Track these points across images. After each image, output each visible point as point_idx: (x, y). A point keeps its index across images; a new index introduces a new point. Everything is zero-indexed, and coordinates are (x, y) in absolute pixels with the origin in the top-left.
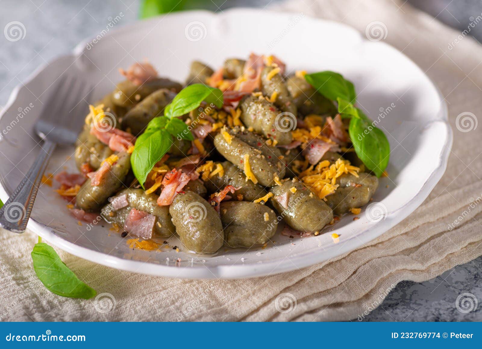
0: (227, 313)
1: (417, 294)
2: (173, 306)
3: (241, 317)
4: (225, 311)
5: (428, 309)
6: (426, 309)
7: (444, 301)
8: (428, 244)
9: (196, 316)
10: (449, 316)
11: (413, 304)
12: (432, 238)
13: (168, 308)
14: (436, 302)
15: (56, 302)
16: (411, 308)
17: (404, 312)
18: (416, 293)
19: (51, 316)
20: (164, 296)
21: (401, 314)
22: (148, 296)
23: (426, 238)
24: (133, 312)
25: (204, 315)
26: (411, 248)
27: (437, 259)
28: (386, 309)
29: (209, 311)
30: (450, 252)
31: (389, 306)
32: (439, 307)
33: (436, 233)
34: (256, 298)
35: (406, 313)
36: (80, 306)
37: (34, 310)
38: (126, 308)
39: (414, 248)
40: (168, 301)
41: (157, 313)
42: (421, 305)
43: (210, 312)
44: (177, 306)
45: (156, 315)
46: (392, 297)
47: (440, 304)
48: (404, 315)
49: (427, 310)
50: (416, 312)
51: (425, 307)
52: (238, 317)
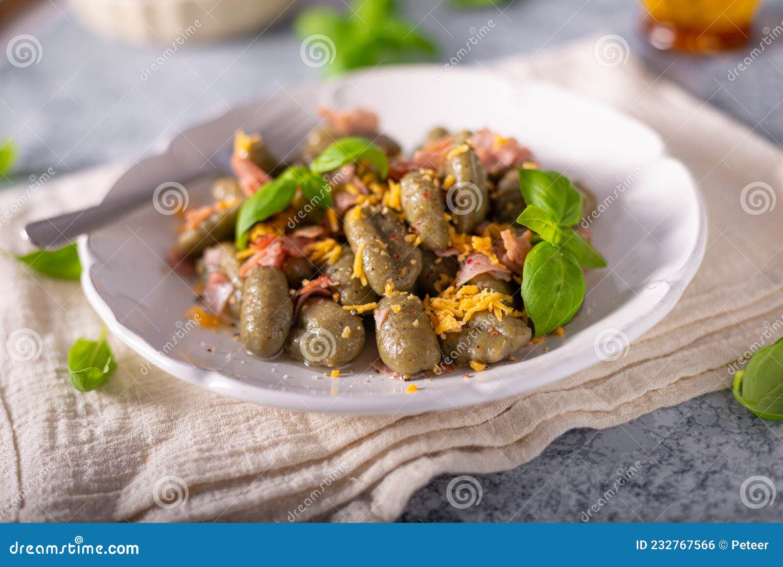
0: (316, 441)
1: (601, 440)
2: (246, 424)
3: (334, 450)
4: (314, 439)
5: (614, 462)
6: (611, 462)
7: (638, 453)
8: (622, 374)
9: (269, 443)
10: (642, 475)
11: (593, 453)
12: (630, 366)
13: (237, 427)
14: (627, 454)
15: (96, 406)
16: (588, 459)
17: (578, 465)
18: (599, 438)
19: (81, 425)
20: (239, 410)
21: (574, 467)
22: (217, 408)
23: (621, 367)
24: (190, 426)
25: (281, 441)
26: (598, 379)
27: (633, 396)
28: (552, 457)
29: (289, 437)
30: (651, 389)
31: (559, 454)
32: (630, 461)
33: (636, 360)
34: (359, 425)
35: (581, 466)
36: (126, 413)
37: (62, 414)
38: (183, 421)
39: (602, 378)
40: (241, 417)
41: (220, 431)
42: (605, 456)
43: (291, 437)
44: (250, 426)
45: (217, 435)
46: (564, 441)
47: (632, 457)
48: (577, 469)
49: (611, 464)
50: (596, 465)
51: (609, 459)
52: (330, 450)
